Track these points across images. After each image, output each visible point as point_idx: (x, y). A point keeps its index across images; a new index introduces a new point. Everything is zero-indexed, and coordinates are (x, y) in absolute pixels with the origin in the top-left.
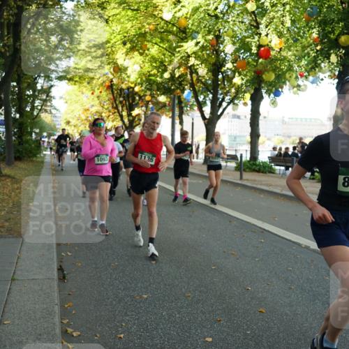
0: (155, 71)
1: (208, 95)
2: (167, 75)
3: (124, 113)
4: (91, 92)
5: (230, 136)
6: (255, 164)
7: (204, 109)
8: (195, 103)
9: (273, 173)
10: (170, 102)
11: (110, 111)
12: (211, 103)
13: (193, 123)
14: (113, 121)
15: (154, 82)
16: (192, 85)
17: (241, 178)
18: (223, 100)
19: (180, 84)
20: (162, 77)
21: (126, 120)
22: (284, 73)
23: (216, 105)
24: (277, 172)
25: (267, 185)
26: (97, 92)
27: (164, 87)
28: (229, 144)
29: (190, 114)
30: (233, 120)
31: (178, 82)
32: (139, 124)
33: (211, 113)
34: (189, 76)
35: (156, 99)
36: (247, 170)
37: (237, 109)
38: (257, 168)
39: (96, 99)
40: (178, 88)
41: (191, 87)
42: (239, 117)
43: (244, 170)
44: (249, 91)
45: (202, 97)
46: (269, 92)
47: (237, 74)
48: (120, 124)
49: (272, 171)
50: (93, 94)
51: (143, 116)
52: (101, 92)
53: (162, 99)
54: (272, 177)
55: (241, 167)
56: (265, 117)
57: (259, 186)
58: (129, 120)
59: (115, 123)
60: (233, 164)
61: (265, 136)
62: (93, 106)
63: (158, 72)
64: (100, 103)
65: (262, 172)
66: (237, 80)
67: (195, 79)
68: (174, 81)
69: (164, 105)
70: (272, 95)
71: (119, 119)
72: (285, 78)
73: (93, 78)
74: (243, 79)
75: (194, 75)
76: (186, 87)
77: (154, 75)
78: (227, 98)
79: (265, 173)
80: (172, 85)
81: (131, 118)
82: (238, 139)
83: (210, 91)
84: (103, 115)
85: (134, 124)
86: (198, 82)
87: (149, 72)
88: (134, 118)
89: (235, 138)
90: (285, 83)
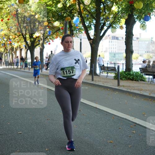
0: (51, 2)
1: (93, 21)
2: (60, 5)
3: (28, 36)
4: (1, 19)
5: (110, 53)
6: (130, 74)
7: (89, 32)
8: (83, 28)
9: (144, 81)
10: (63, 27)
11: (15, 34)
12: (95, 27)
13: (81, 43)
14: (18, 42)
15: (50, 11)
16: (80, 13)
17: (119, 85)
18: (104, 24)
19: (71, 12)
20: (56, 7)
21: (29, 41)
22: (151, 3)
23: (98, 28)
24: (147, 80)
25: (138, 90)
26: (6, 20)
27: (58, 15)
28: (110, 59)
29: (79, 36)
30: (113, 40)
31: (69, 11)
32: (39, 44)
33: (95, 35)
34: (77, 6)
35: (52, 24)
36: (124, 79)
37: (115, 32)
38: (131, 77)
39: (5, 25)
40: (69, 16)
41: (79, 14)
42: (117, 38)
43: (121, 79)
44: (124, 17)
45: (88, 22)
46: (139, 18)
47: (114, 4)
48: (24, 44)
49: (143, 80)
50: (2, 20)
51: (42, 38)
52: (8, 19)
53: (57, 24)
54: (143, 83)
55: (119, 77)
56: (138, 38)
57: (132, 91)
58: (31, 41)
59: (20, 43)
60: (112, 75)
61: (139, 54)
62: (2, 30)
63: (53, 3)
64: (8, 28)
65: (135, 80)
66: (115, 9)
67: (82, 8)
68: (66, 10)
69: (58, 29)
70: (142, 20)
71: (24, 40)
72: (152, 7)
73: (2, 9)
74: (119, 8)
75: (81, 5)
76: (75, 15)
77: (50, 5)
78: (108, 23)
79: (138, 81)
80: (64, 13)
81: (32, 40)
82: (117, 56)
83: (94, 18)
84: (11, 37)
85: (35, 44)
86: (84, 11)
87: (46, 3)
88: (35, 39)
89: (115, 55)
90: (152, 10)
